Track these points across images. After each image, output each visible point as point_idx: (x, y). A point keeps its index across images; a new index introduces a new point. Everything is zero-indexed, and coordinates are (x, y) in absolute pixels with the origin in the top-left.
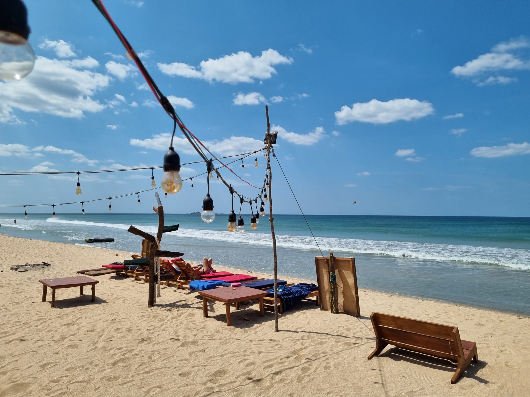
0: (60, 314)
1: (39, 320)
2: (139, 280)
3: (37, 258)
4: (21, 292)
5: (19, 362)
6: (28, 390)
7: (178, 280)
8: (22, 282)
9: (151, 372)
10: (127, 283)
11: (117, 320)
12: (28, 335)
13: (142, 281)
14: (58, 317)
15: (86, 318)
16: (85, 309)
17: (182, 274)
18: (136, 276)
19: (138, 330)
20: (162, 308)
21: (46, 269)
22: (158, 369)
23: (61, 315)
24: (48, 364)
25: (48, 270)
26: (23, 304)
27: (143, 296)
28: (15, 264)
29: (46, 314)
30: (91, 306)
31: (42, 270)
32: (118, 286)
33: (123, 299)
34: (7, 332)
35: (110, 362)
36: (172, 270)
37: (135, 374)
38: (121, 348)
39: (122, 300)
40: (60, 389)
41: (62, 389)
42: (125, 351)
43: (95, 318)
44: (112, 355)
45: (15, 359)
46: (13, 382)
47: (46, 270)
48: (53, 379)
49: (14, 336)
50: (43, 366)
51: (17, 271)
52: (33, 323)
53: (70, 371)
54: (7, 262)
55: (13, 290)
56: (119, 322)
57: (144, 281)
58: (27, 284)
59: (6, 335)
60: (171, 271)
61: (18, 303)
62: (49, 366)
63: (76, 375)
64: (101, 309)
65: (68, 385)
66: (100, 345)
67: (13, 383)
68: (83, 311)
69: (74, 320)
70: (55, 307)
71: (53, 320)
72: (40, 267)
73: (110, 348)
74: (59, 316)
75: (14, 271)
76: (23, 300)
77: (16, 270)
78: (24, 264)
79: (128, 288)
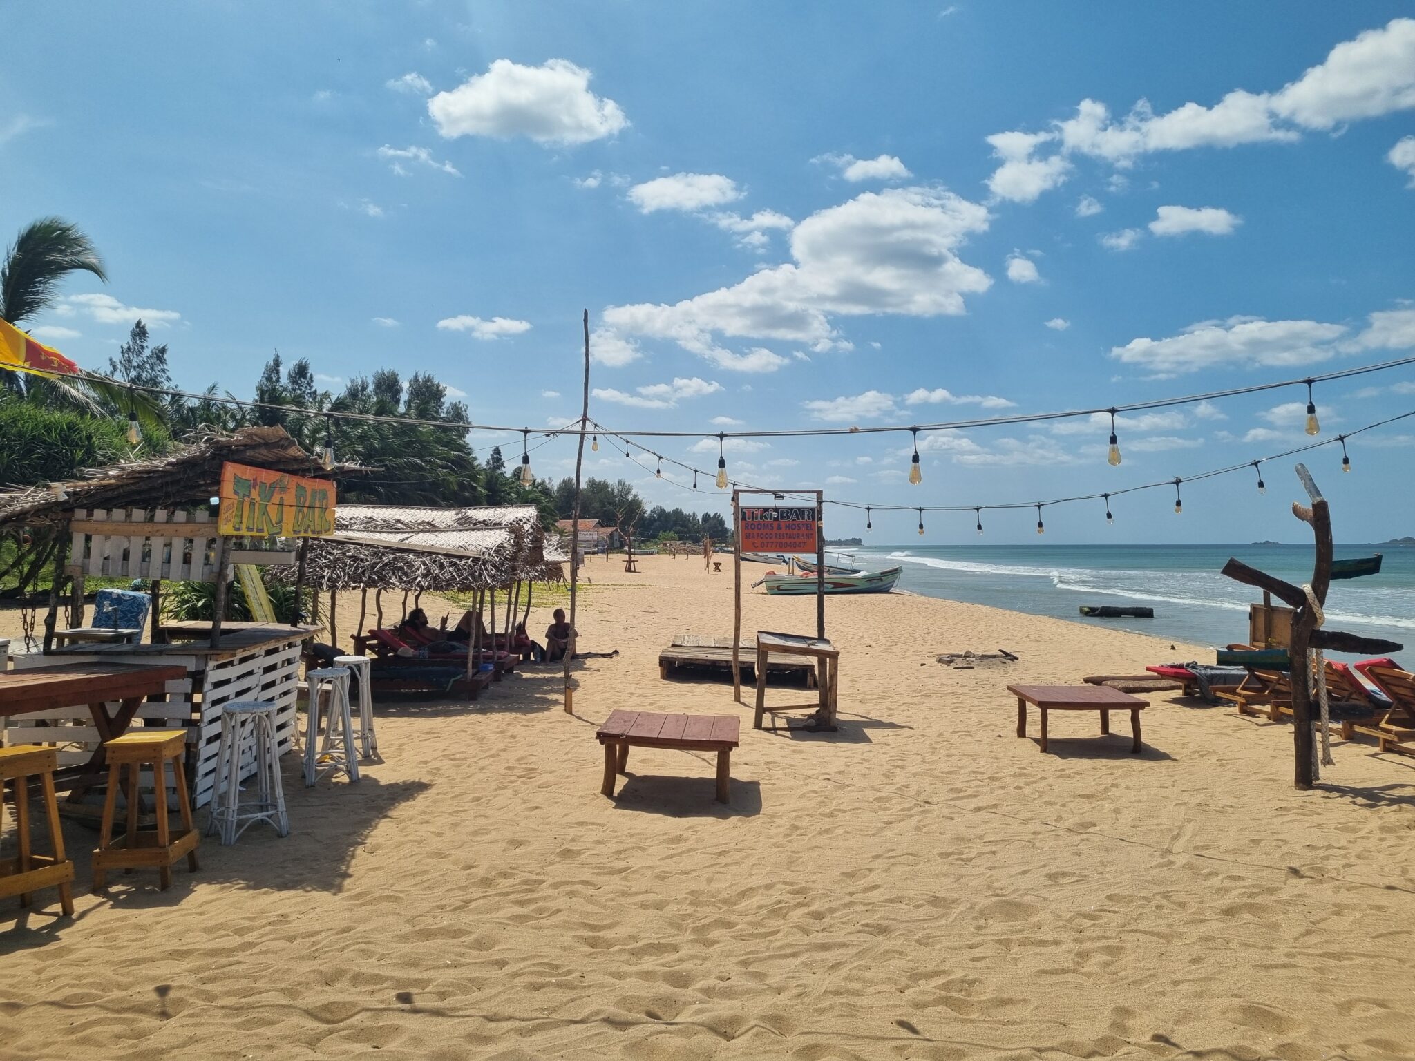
0: (1063, 770)
1: (1021, 775)
2: (1253, 714)
3: (986, 642)
4: (970, 711)
5: (999, 856)
6: (1032, 920)
7: (1383, 725)
8: (966, 690)
9: (1344, 959)
10: (1220, 718)
11: (1212, 807)
12: (1005, 804)
13: (1263, 719)
14: (1060, 777)
15: (1127, 788)
16: (1122, 767)
17: (1394, 710)
18: (1243, 701)
19: (1281, 843)
20: (1341, 797)
21: (1011, 666)
22: (1364, 955)
23: (1067, 772)
24: (1064, 875)
25: (1016, 670)
26: (979, 736)
27: (1274, 757)
28: (945, 651)
29: (1034, 765)
30: (1136, 764)
31: (1001, 668)
32: (1195, 722)
33: (1216, 757)
34: (961, 791)
35: (1216, 904)
36: (1361, 693)
37: (1294, 950)
38: (1239, 878)
39: (1214, 759)
40: (1104, 937)
41: (1108, 938)
42: (1254, 886)
43: (1152, 793)
44: (1219, 889)
45: (989, 849)
46: (998, 895)
47: (1010, 669)
48: (1081, 910)
49: (975, 800)
50: (1053, 877)
51: (951, 667)
52: (1009, 779)
53: (1118, 902)
54: (927, 646)
55: (953, 706)
56: (1219, 812)
57: (1269, 718)
58: (978, 695)
59: (960, 795)
60: (1354, 696)
61: (968, 734)
62: (1066, 880)
63: (1135, 914)
64: (1161, 772)
65: (1120, 932)
66: (1180, 860)
67: (1000, 898)
68: (1119, 772)
69: (1101, 788)
70: (1049, 753)
71: (1050, 781)
72: (996, 661)
73: (1208, 870)
74: (1063, 775)
75: (944, 665)
76: (978, 728)
77: (949, 663)
78: (963, 653)
79: (1225, 731)
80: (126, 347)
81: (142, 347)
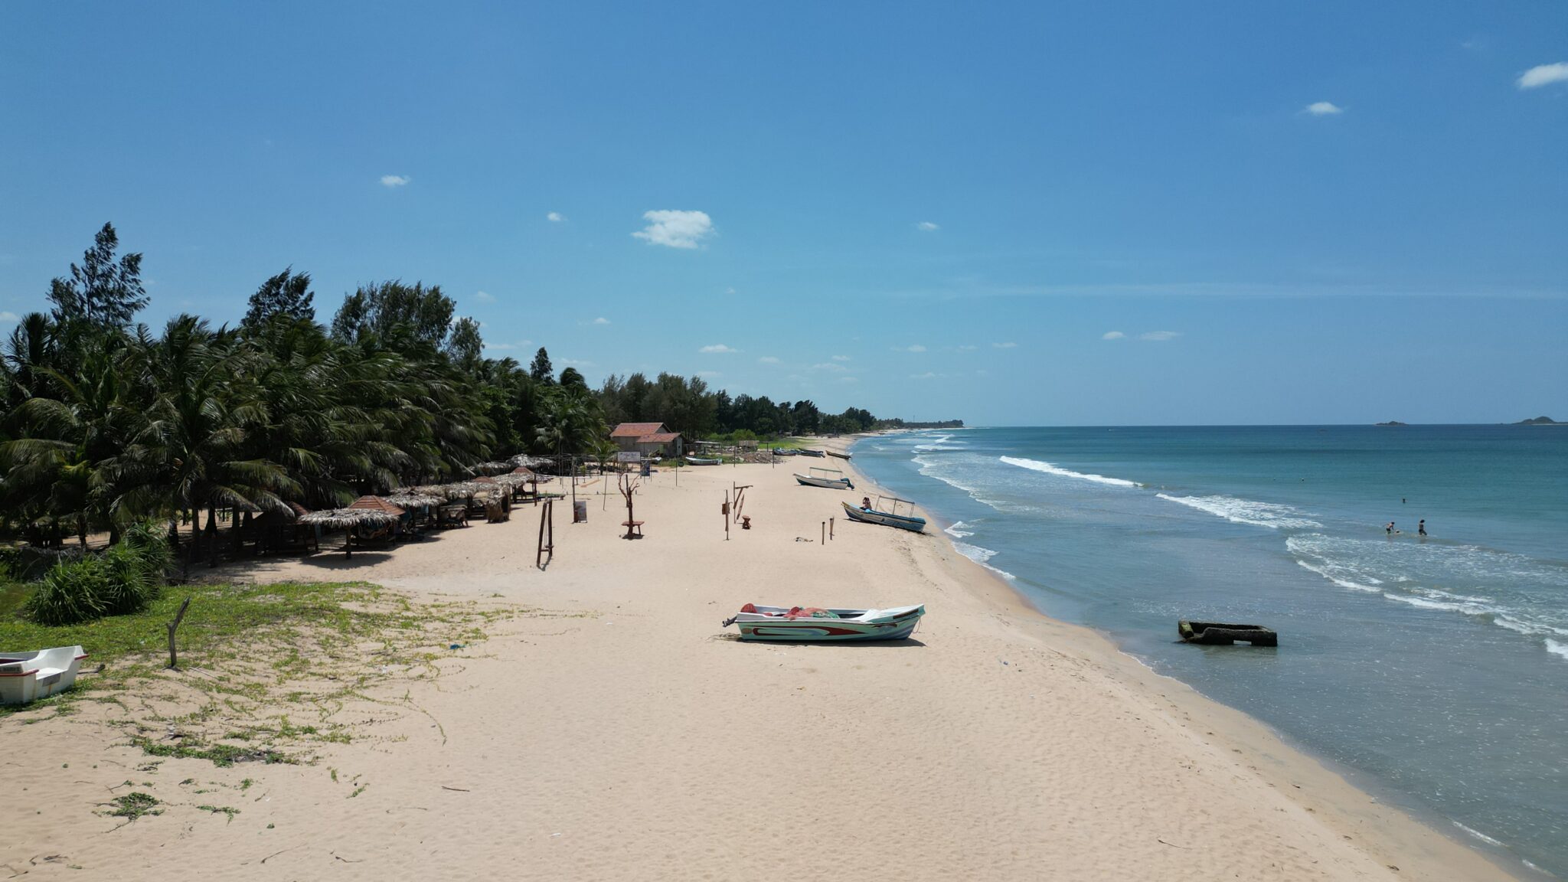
80: (90, 252)
81: (108, 253)
